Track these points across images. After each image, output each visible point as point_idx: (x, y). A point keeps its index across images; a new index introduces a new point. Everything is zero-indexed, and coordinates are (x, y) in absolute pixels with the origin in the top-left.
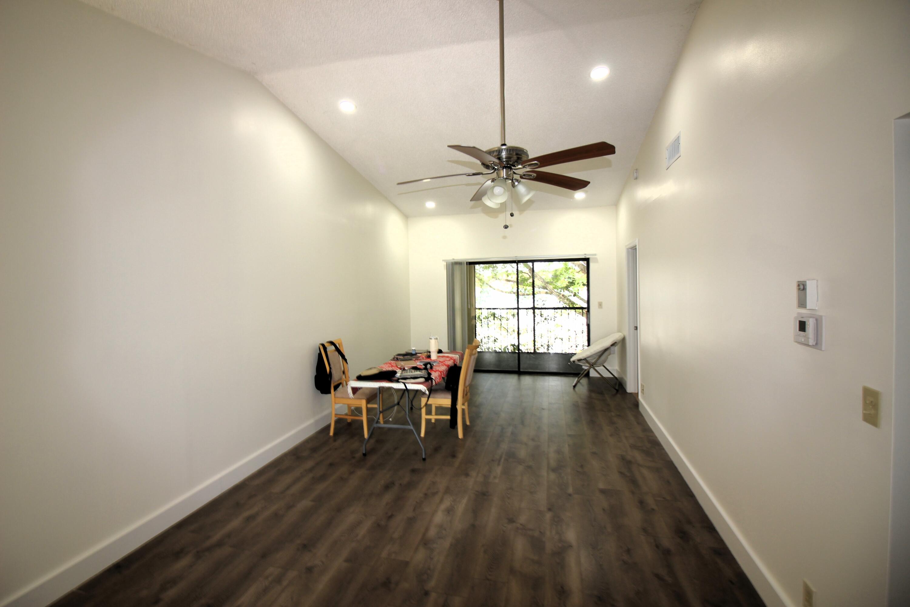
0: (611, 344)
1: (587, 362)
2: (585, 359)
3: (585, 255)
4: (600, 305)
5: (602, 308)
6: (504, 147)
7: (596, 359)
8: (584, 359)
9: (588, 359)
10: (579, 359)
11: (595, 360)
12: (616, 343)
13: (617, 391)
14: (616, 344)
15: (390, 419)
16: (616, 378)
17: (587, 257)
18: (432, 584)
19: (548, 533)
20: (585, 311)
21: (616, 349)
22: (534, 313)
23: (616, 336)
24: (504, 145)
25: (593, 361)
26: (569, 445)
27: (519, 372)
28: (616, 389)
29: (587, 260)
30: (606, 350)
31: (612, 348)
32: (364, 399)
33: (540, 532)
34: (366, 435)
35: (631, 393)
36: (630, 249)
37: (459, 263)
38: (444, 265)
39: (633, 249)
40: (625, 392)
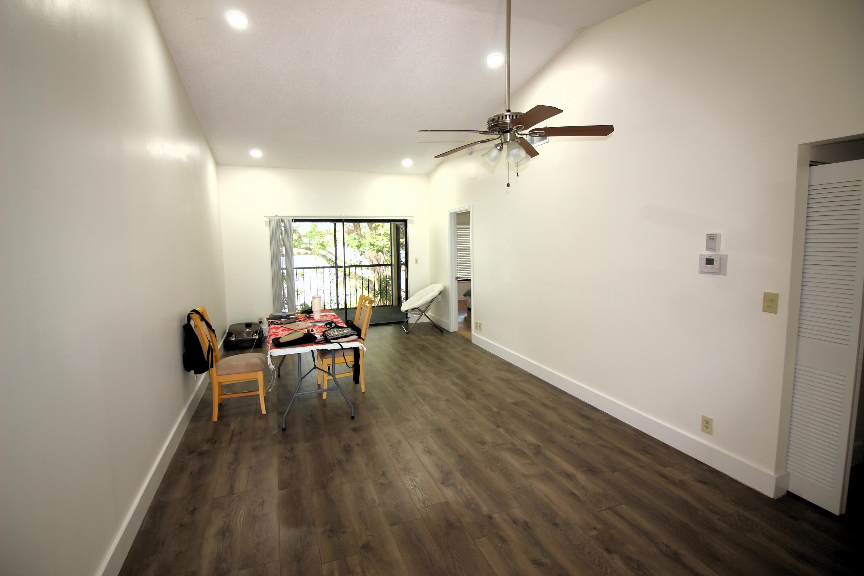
0: (438, 293)
1: (420, 311)
3: (404, 217)
4: (417, 261)
5: (418, 264)
6: (508, 113)
8: (417, 308)
9: (420, 308)
13: (442, 331)
14: (442, 293)
15: (270, 390)
17: (406, 219)
18: (485, 509)
19: (516, 443)
22: (337, 271)
23: (440, 287)
24: (509, 111)
25: (424, 309)
26: (456, 378)
29: (405, 222)
30: (433, 299)
32: (260, 370)
33: (510, 444)
34: (264, 412)
35: (454, 332)
36: (454, 213)
37: (281, 220)
38: (266, 222)
39: (455, 214)
40: (448, 332)
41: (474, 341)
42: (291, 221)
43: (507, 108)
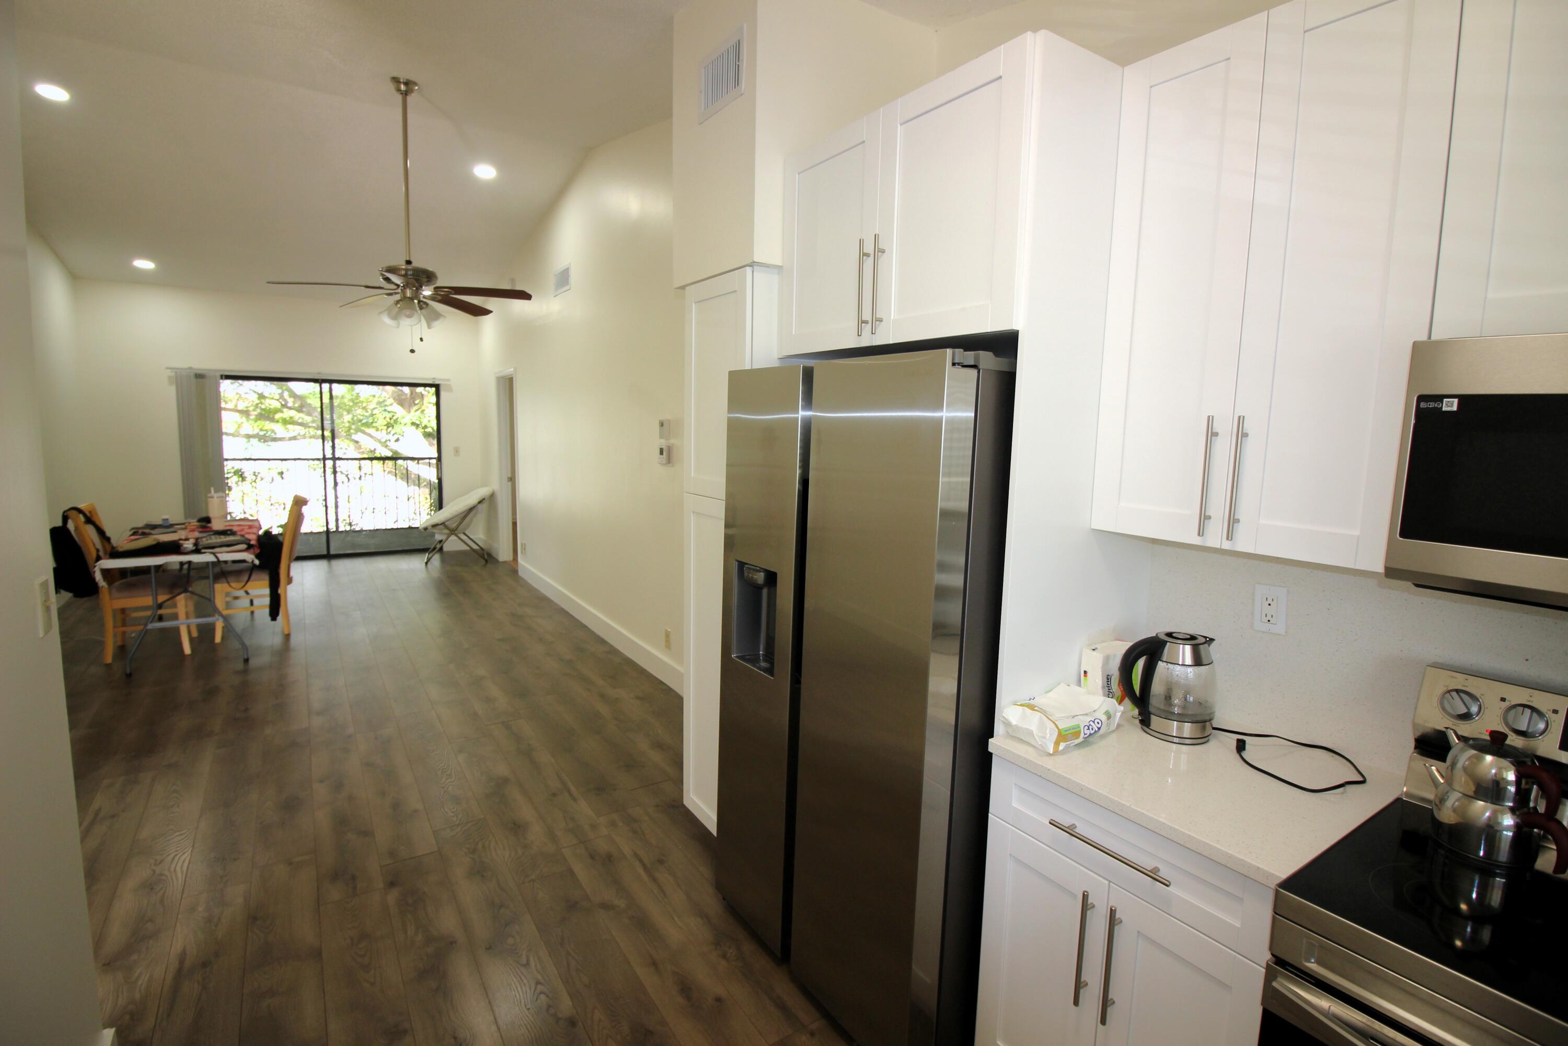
0: (478, 501)
1: (446, 527)
2: (443, 524)
3: (434, 380)
4: (457, 451)
5: (458, 455)
7: (458, 521)
8: (441, 524)
9: (447, 523)
10: (433, 524)
11: (456, 524)
12: (484, 499)
13: (486, 561)
14: (484, 501)
16: (482, 548)
17: (437, 382)
20: (434, 461)
21: (484, 506)
23: (483, 492)
25: (454, 526)
27: (328, 556)
28: (484, 559)
29: (437, 387)
30: (471, 510)
31: (480, 506)
35: (505, 562)
36: (502, 377)
37: (200, 376)
38: (170, 378)
39: (506, 379)
40: (497, 561)
41: (520, 573)
42: (219, 377)
43: (406, 257)
